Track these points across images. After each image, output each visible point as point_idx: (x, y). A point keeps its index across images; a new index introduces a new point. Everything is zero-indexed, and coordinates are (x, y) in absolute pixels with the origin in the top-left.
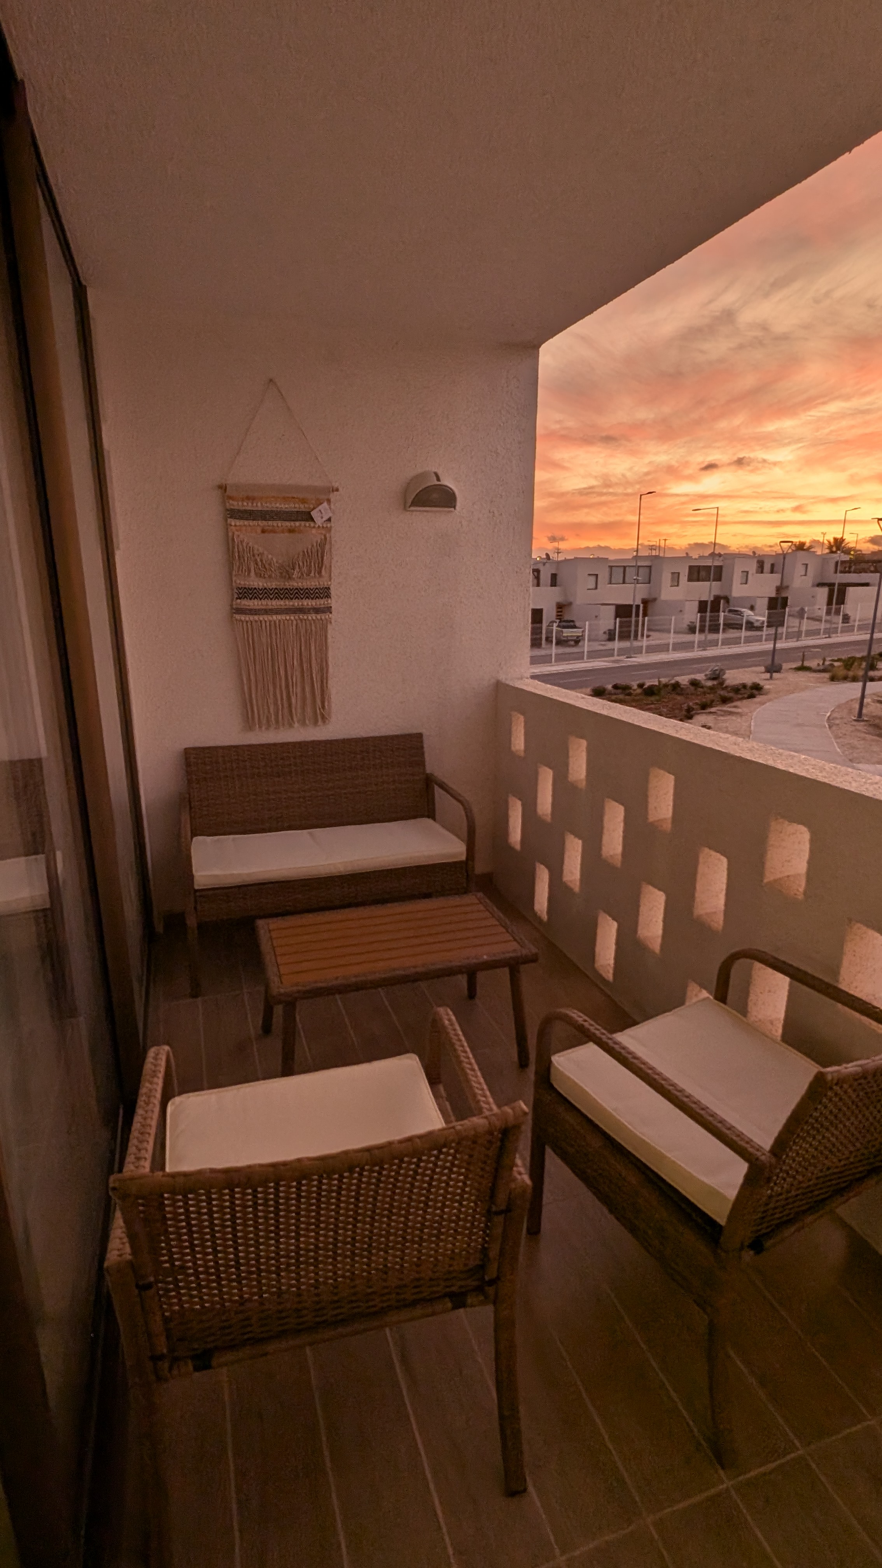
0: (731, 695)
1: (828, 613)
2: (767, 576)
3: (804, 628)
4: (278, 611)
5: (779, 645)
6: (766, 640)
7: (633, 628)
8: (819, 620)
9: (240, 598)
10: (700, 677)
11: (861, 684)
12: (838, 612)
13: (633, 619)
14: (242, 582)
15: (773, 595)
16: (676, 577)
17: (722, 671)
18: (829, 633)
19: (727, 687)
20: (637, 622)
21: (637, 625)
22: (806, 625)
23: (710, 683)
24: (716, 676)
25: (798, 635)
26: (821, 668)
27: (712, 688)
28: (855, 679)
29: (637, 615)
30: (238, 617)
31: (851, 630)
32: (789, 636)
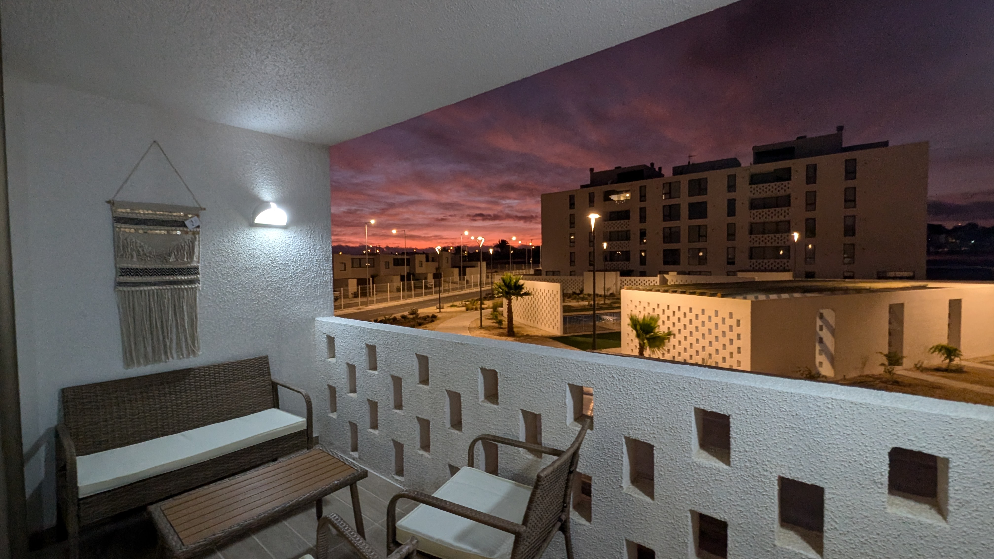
0: (422, 321)
1: (460, 279)
2: (430, 263)
3: (451, 288)
4: (156, 284)
5: (442, 296)
6: (435, 293)
7: (368, 291)
8: (456, 283)
9: (123, 276)
10: (406, 313)
11: (480, 311)
12: (464, 279)
13: (368, 286)
14: (125, 265)
15: (435, 272)
16: (387, 264)
17: (417, 310)
18: (462, 289)
19: (420, 317)
20: (370, 287)
21: (370, 289)
22: (451, 286)
23: (411, 317)
24: (414, 313)
25: (448, 291)
26: (461, 305)
27: (413, 319)
28: (476, 309)
29: (369, 284)
30: (120, 288)
31: (469, 287)
32: (445, 291)
